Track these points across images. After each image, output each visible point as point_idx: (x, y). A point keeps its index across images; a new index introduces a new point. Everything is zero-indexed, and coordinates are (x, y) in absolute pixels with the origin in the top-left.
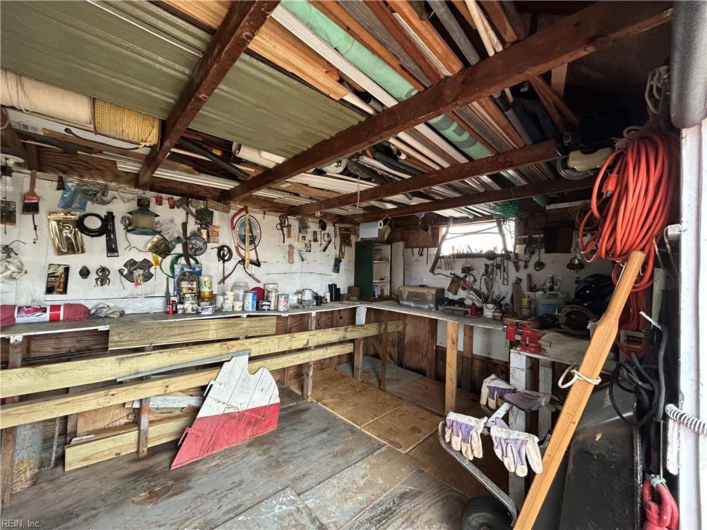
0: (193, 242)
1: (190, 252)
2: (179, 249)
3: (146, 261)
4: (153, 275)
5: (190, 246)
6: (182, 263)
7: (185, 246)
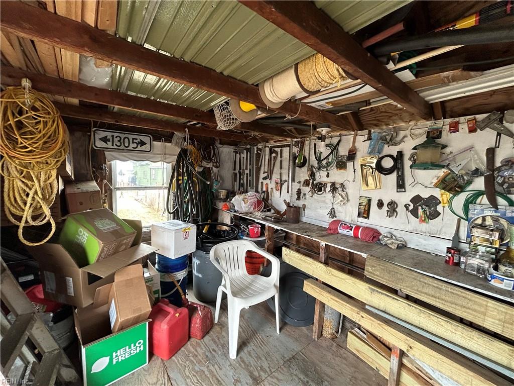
0: (506, 174)
1: (498, 188)
2: (479, 184)
3: (432, 198)
4: (440, 214)
5: (499, 180)
6: (483, 202)
7: (490, 181)
